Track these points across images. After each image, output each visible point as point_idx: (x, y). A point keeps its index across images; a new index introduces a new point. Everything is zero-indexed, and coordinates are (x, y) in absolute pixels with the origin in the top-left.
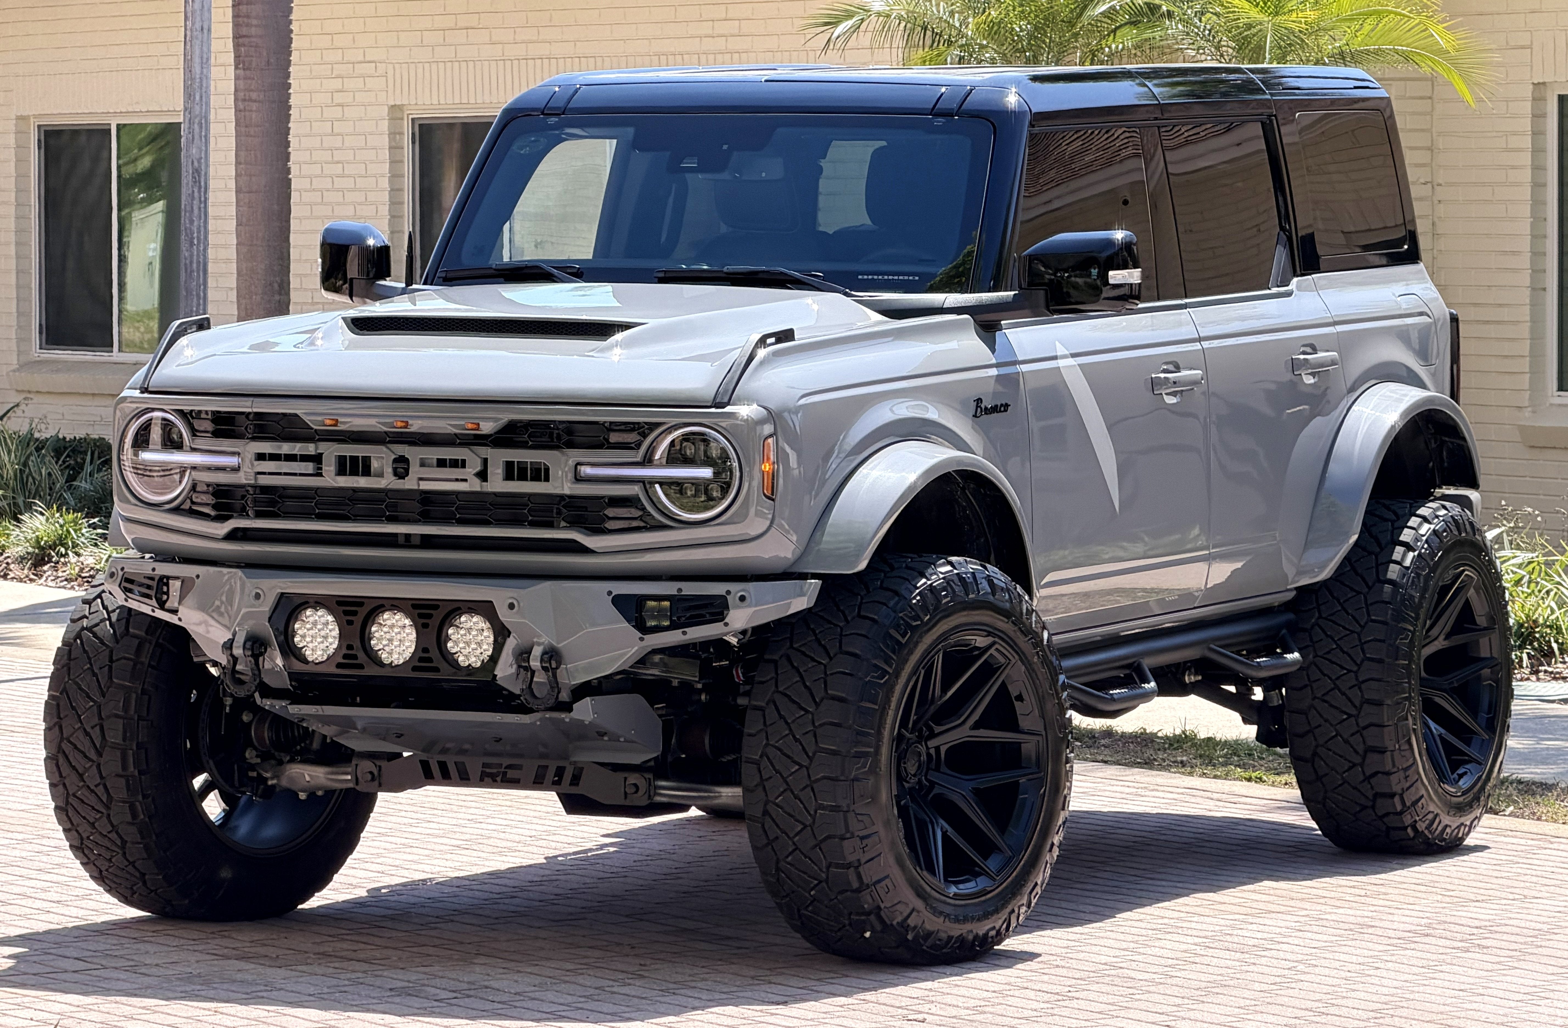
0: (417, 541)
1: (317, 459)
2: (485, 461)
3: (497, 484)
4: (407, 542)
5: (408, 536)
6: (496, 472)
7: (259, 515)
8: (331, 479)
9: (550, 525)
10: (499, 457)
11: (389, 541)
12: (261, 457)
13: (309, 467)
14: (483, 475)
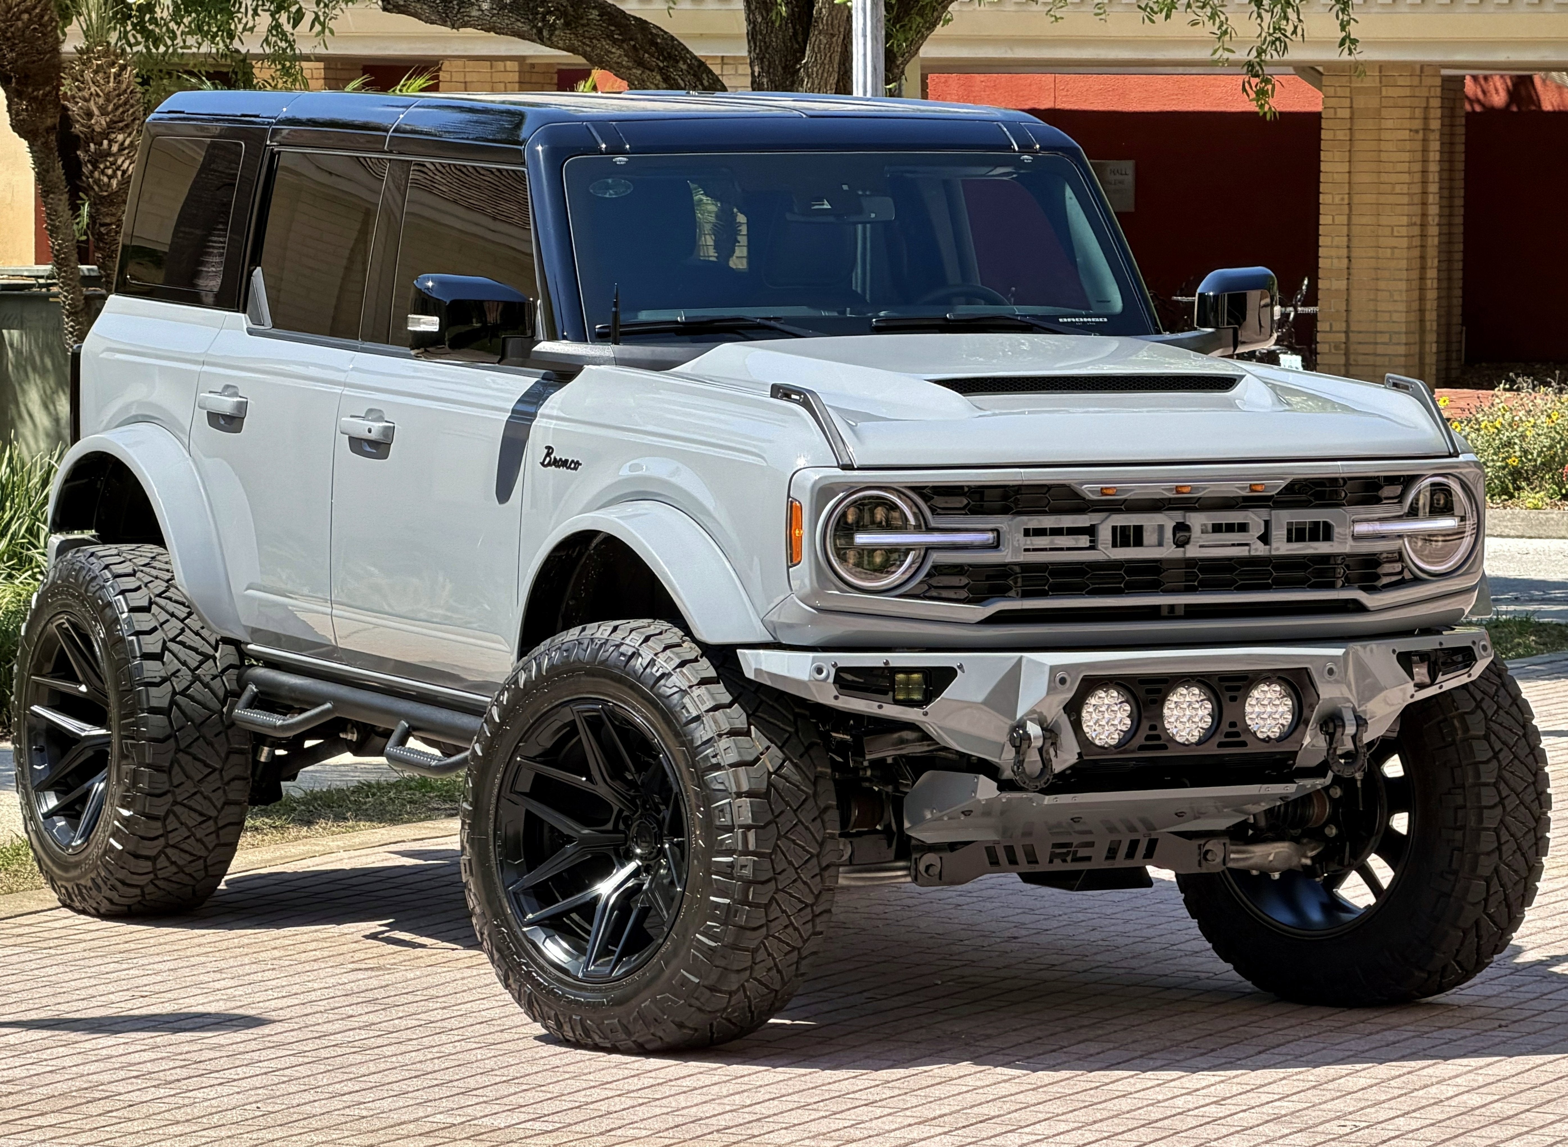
0: (1182, 613)
1: (1091, 531)
2: (1267, 523)
3: (1281, 547)
4: (1172, 613)
5: (1172, 607)
6: (1279, 534)
7: (1026, 595)
8: (1106, 552)
9: (1331, 586)
10: (1284, 518)
11: (1152, 613)
12: (1027, 532)
13: (1084, 541)
14: (1265, 538)
